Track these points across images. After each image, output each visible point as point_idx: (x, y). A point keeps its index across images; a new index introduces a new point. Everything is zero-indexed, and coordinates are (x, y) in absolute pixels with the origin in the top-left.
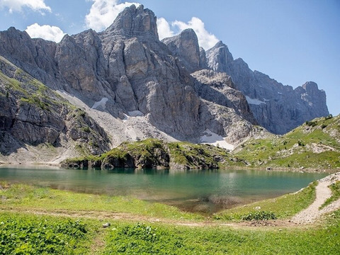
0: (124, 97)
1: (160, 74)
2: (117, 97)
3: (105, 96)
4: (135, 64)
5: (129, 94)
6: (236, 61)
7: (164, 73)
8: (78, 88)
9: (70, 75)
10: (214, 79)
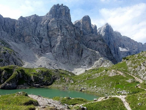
0: (45, 45)
1: (64, 35)
2: (42, 46)
4: (52, 30)
5: (48, 44)
6: (115, 32)
8: (23, 41)
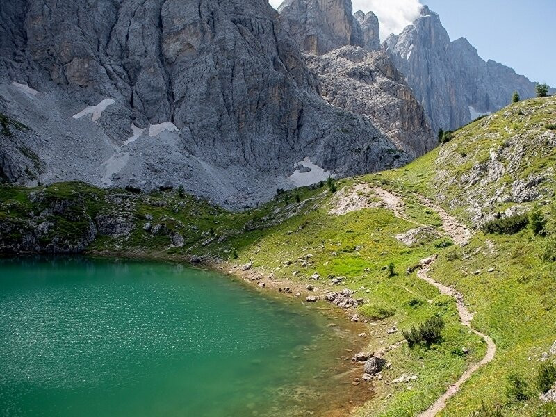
0: (149, 96)
1: (223, 48)
2: (136, 98)
3: (110, 96)
4: (178, 33)
5: (158, 90)
6: (455, 43)
7: (230, 47)
8: (62, 80)
9: (46, 56)
10: (360, 64)
